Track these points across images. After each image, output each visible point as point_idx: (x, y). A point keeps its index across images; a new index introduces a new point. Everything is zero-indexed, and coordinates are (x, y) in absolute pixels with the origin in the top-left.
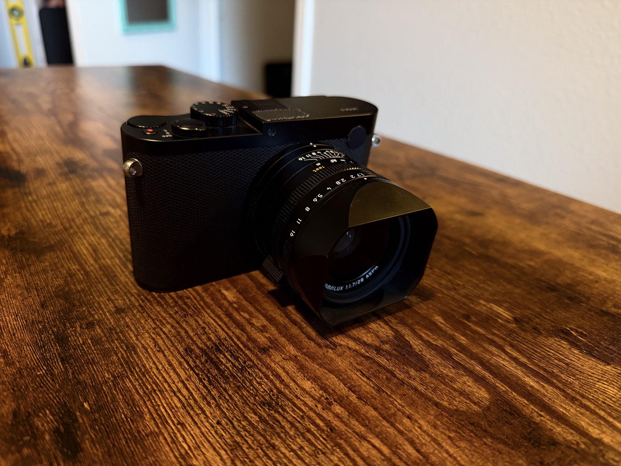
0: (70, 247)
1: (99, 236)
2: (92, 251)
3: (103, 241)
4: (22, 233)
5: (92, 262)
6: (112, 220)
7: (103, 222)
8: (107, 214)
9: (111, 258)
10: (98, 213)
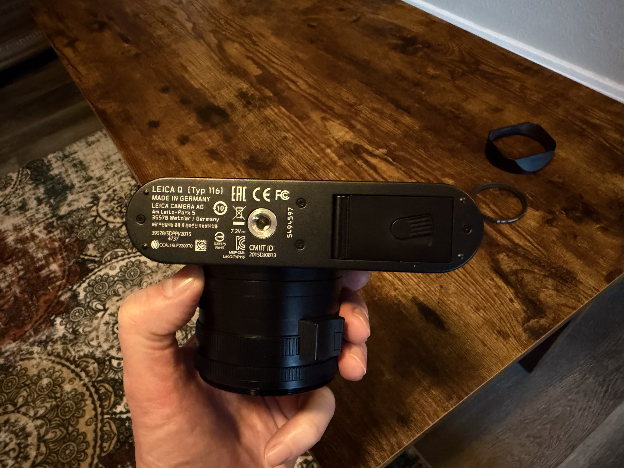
0: (279, 164)
1: (289, 155)
2: (291, 166)
3: (293, 158)
4: (251, 157)
5: (295, 173)
6: (290, 142)
7: (286, 145)
8: (285, 138)
9: (302, 169)
10: (281, 138)
